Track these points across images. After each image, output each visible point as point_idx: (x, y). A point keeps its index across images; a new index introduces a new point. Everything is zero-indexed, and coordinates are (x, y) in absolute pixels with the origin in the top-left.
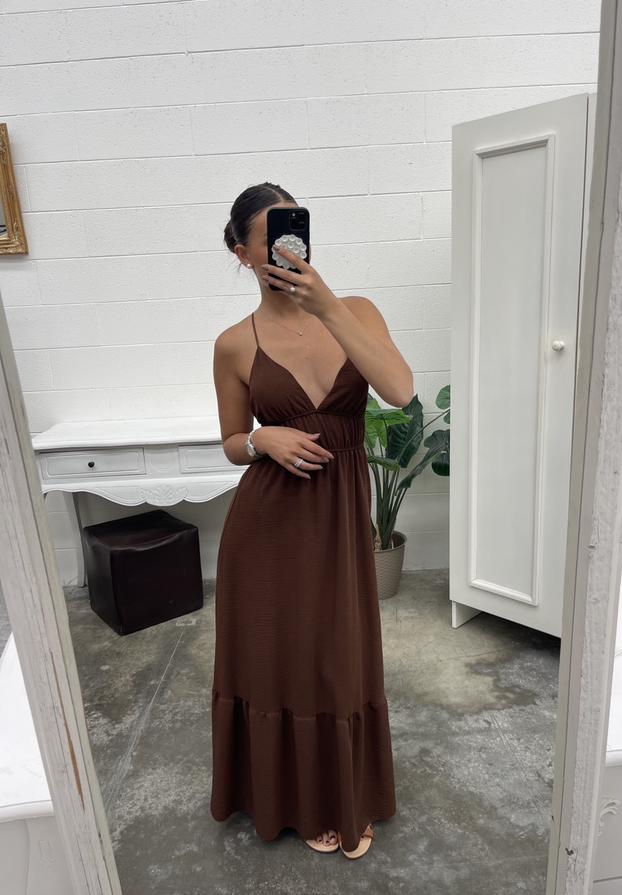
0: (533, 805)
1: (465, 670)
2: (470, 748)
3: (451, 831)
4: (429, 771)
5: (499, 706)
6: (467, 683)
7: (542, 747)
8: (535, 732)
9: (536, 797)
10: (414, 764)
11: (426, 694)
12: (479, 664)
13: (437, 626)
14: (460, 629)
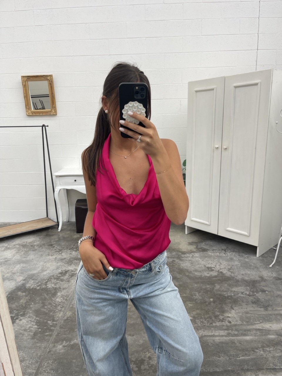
0: (202, 271)
1: (188, 244)
2: (186, 260)
3: (179, 276)
4: (174, 264)
5: (197, 252)
6: (188, 247)
7: (207, 260)
8: (206, 257)
9: (203, 270)
10: (170, 263)
11: (175, 249)
12: (192, 242)
13: (181, 234)
14: (188, 235)
